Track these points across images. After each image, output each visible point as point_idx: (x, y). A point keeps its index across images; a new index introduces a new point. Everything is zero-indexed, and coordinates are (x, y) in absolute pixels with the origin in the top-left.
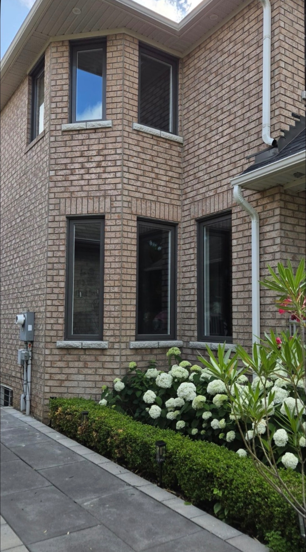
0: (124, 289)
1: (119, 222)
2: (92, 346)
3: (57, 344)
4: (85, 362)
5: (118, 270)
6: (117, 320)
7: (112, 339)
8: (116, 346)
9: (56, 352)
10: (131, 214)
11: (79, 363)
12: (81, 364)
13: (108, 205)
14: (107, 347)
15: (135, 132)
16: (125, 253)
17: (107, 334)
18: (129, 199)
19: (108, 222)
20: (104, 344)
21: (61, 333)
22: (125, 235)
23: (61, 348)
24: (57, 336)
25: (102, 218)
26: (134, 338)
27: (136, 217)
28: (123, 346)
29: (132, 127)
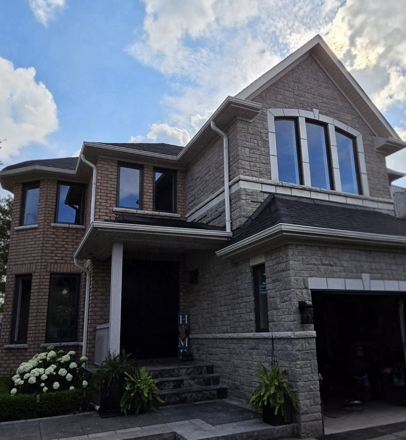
0: (39, 314)
1: (38, 277)
2: (21, 347)
3: (4, 347)
4: (17, 357)
5: (36, 304)
6: (34, 332)
7: (30, 343)
8: (32, 346)
9: (4, 351)
10: (47, 272)
11: (15, 357)
12: (15, 358)
13: (34, 268)
14: (27, 347)
15: (52, 228)
16: (41, 294)
17: (29, 340)
18: (46, 264)
19: (33, 277)
20: (26, 346)
21: (7, 340)
22: (42, 283)
23: (6, 349)
24: (5, 342)
25: (30, 275)
26: (44, 342)
27: (50, 273)
28: (36, 346)
29: (50, 226)
